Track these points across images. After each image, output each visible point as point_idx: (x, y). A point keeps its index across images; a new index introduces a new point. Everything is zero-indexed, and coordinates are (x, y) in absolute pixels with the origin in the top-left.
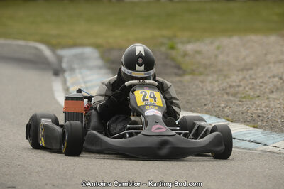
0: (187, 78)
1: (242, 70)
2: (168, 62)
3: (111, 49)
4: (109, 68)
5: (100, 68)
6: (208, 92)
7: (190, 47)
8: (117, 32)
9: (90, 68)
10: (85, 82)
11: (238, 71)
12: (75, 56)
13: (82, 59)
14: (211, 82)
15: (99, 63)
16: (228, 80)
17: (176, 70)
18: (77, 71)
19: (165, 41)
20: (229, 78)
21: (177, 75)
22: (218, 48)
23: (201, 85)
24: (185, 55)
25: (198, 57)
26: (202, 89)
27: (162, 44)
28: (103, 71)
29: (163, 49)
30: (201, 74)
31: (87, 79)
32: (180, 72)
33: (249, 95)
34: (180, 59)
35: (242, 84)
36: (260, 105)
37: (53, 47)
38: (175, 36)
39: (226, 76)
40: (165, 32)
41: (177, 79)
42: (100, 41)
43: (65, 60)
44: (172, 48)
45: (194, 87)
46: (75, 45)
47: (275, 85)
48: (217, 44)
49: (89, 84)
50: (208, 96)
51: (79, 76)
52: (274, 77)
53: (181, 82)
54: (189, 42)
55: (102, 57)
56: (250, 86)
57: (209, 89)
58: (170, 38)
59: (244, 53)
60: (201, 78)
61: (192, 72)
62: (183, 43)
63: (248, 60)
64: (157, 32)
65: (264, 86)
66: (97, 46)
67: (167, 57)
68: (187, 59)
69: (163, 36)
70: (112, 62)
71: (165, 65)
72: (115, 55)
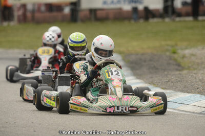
0: (185, 72)
2: (171, 62)
4: (129, 67)
6: (200, 80)
7: (187, 52)
8: (135, 43)
14: (202, 74)
17: (176, 67)
19: (169, 48)
21: (177, 70)
23: (195, 75)
24: (184, 57)
25: (193, 58)
26: (196, 78)
27: (167, 50)
29: (168, 54)
30: (195, 69)
32: (180, 68)
34: (179, 60)
38: (176, 45)
40: (169, 43)
41: (178, 72)
42: (122, 49)
44: (174, 53)
45: (190, 77)
50: (200, 83)
53: (180, 74)
54: (186, 48)
55: (124, 59)
57: (201, 78)
58: (172, 46)
60: (195, 71)
61: (189, 68)
62: (182, 49)
64: (163, 43)
66: (120, 53)
67: (170, 58)
68: (185, 59)
69: (168, 45)
70: (131, 63)
71: (169, 64)
72: (133, 58)
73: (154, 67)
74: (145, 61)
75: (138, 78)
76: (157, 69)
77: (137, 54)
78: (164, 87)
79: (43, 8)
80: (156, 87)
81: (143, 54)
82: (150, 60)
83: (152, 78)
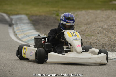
1: (86, 24)
2: (56, 21)
3: (32, 16)
5: (28, 23)
8: (35, 9)
9: (24, 24)
10: (22, 29)
11: (85, 25)
12: (18, 18)
13: (21, 19)
15: (28, 21)
16: (80, 28)
18: (19, 25)
19: (55, 12)
20: (81, 27)
22: (77, 15)
27: (54, 14)
28: (29, 25)
29: (54, 16)
31: (23, 28)
33: (89, 35)
35: (86, 30)
36: (94, 39)
37: (9, 15)
38: (59, 10)
39: (80, 27)
40: (55, 9)
42: (28, 12)
43: (14, 20)
44: (58, 15)
46: (18, 14)
47: (100, 31)
48: (76, 14)
49: (23, 30)
51: (20, 27)
52: (99, 27)
55: (29, 19)
56: (90, 31)
58: (56, 11)
59: (87, 17)
63: (89, 20)
64: (51, 9)
65: (95, 31)
66: (27, 15)
67: (56, 19)
69: (54, 11)
70: (33, 21)
71: (55, 22)
72: (34, 18)
73: (46, 24)
74: (41, 20)
76: (48, 25)
77: (36, 16)
81: (40, 16)
82: (44, 20)
83: (45, 31)
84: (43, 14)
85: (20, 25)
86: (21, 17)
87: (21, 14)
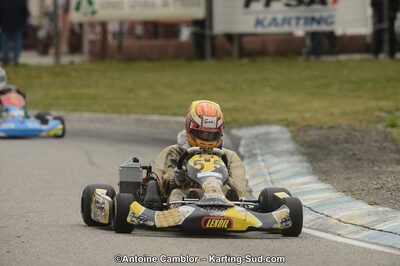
2: (386, 144)
3: (307, 127)
4: (304, 154)
5: (292, 153)
8: (317, 104)
9: (277, 154)
10: (270, 174)
13: (266, 140)
15: (291, 146)
17: (397, 156)
18: (260, 158)
19: (383, 115)
27: (380, 120)
28: (296, 158)
29: (380, 127)
31: (270, 171)
38: (398, 109)
40: (383, 104)
42: (291, 116)
43: (243, 142)
44: (393, 126)
46: (257, 123)
49: (274, 176)
51: (262, 164)
55: (294, 139)
58: (390, 112)
64: (372, 104)
66: (288, 124)
69: (381, 109)
70: (310, 145)
71: (382, 149)
72: (313, 135)
73: (354, 154)
74: (336, 143)
75: (321, 180)
76: (359, 159)
77: (321, 128)
78: (372, 199)
79: (139, 30)
80: (357, 199)
81: (331, 127)
82: (347, 141)
83: (348, 179)
84: (344, 122)
85: (263, 160)
86: (267, 133)
87: (267, 122)
